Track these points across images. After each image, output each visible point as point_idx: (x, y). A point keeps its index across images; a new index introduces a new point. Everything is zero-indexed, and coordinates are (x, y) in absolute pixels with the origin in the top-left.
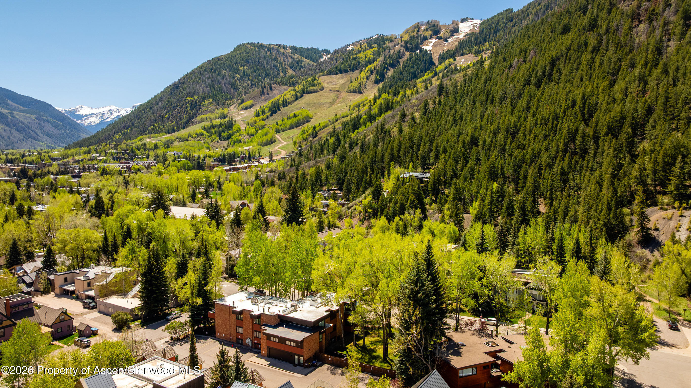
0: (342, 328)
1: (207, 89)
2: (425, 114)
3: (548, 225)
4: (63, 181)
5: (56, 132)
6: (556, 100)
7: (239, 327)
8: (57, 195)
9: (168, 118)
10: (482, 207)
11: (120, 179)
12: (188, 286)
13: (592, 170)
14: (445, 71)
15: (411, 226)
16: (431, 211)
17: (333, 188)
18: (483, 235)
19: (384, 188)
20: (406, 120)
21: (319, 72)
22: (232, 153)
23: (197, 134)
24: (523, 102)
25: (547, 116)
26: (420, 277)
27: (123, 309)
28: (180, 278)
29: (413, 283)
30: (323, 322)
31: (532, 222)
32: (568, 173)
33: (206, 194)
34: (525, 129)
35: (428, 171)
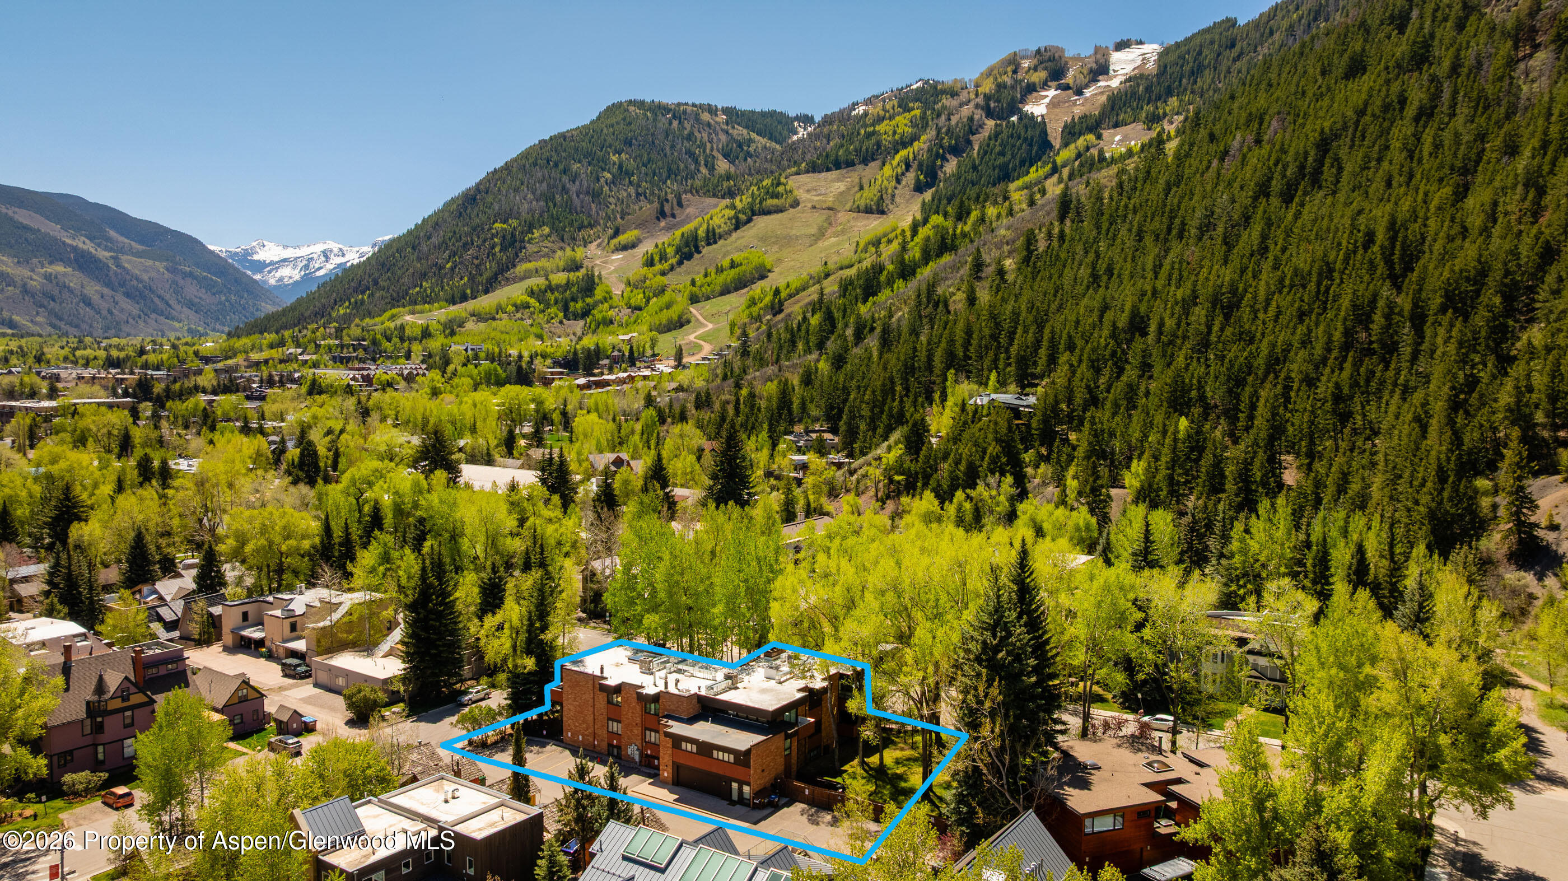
0: (833, 727)
1: (538, 206)
2: (1028, 262)
3: (1297, 514)
4: (227, 407)
5: (208, 299)
6: (1328, 230)
7: (613, 720)
8: (216, 436)
9: (452, 269)
10: (1151, 473)
11: (351, 403)
12: (507, 631)
13: (1407, 391)
14: (1077, 163)
15: (991, 512)
16: (1036, 481)
17: (817, 427)
18: (1147, 533)
19: (933, 429)
20: (983, 275)
21: (789, 167)
22: (592, 347)
23: (515, 305)
24: (1250, 238)
25: (1307, 269)
26: (1002, 616)
27: (367, 679)
28: (490, 615)
29: (986, 629)
30: (793, 712)
31: (1264, 505)
32: (1351, 397)
33: (537, 438)
34: (1255, 298)
35: (1033, 390)
